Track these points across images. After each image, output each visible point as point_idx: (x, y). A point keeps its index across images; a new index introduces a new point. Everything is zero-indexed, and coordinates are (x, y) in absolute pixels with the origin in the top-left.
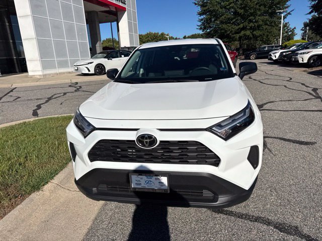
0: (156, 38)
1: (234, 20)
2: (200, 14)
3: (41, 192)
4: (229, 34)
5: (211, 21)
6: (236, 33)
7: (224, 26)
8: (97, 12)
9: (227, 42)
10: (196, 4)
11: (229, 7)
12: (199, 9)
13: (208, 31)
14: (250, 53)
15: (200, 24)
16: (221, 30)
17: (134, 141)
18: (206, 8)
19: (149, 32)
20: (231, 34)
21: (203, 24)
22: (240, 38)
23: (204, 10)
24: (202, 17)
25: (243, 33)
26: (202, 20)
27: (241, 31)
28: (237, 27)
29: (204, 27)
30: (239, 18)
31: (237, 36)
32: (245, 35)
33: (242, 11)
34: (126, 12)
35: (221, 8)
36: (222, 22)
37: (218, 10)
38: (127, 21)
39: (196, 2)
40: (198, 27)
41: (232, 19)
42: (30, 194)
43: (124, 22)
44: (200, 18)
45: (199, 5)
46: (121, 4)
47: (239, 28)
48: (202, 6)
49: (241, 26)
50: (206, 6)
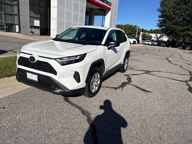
0: (131, 28)
1: (182, 23)
2: (160, 17)
3: (9, 78)
4: (176, 32)
5: (166, 22)
6: (181, 32)
7: (174, 26)
8: (94, 9)
9: (174, 36)
10: (158, 10)
11: (180, 14)
12: (160, 14)
13: (163, 28)
14: (186, 46)
15: (158, 23)
16: (172, 28)
17: (28, 58)
18: (164, 14)
19: (127, 24)
20: (177, 32)
21: (161, 23)
22: (184, 35)
23: (163, 15)
24: (161, 19)
25: (186, 32)
26: (160, 20)
27: (185, 31)
28: (183, 28)
29: (160, 25)
30: (186, 22)
31: (182, 34)
32: (187, 34)
33: (188, 18)
34: (111, 11)
35: (174, 14)
36: (173, 24)
37: (172, 16)
38: (110, 16)
39: (159, 9)
40: (157, 25)
41: (180, 23)
42: (5, 77)
43: (108, 16)
44: (159, 19)
45: (160, 11)
46: (108, 6)
47: (184, 29)
48: (162, 12)
49: (186, 28)
50: (164, 12)
